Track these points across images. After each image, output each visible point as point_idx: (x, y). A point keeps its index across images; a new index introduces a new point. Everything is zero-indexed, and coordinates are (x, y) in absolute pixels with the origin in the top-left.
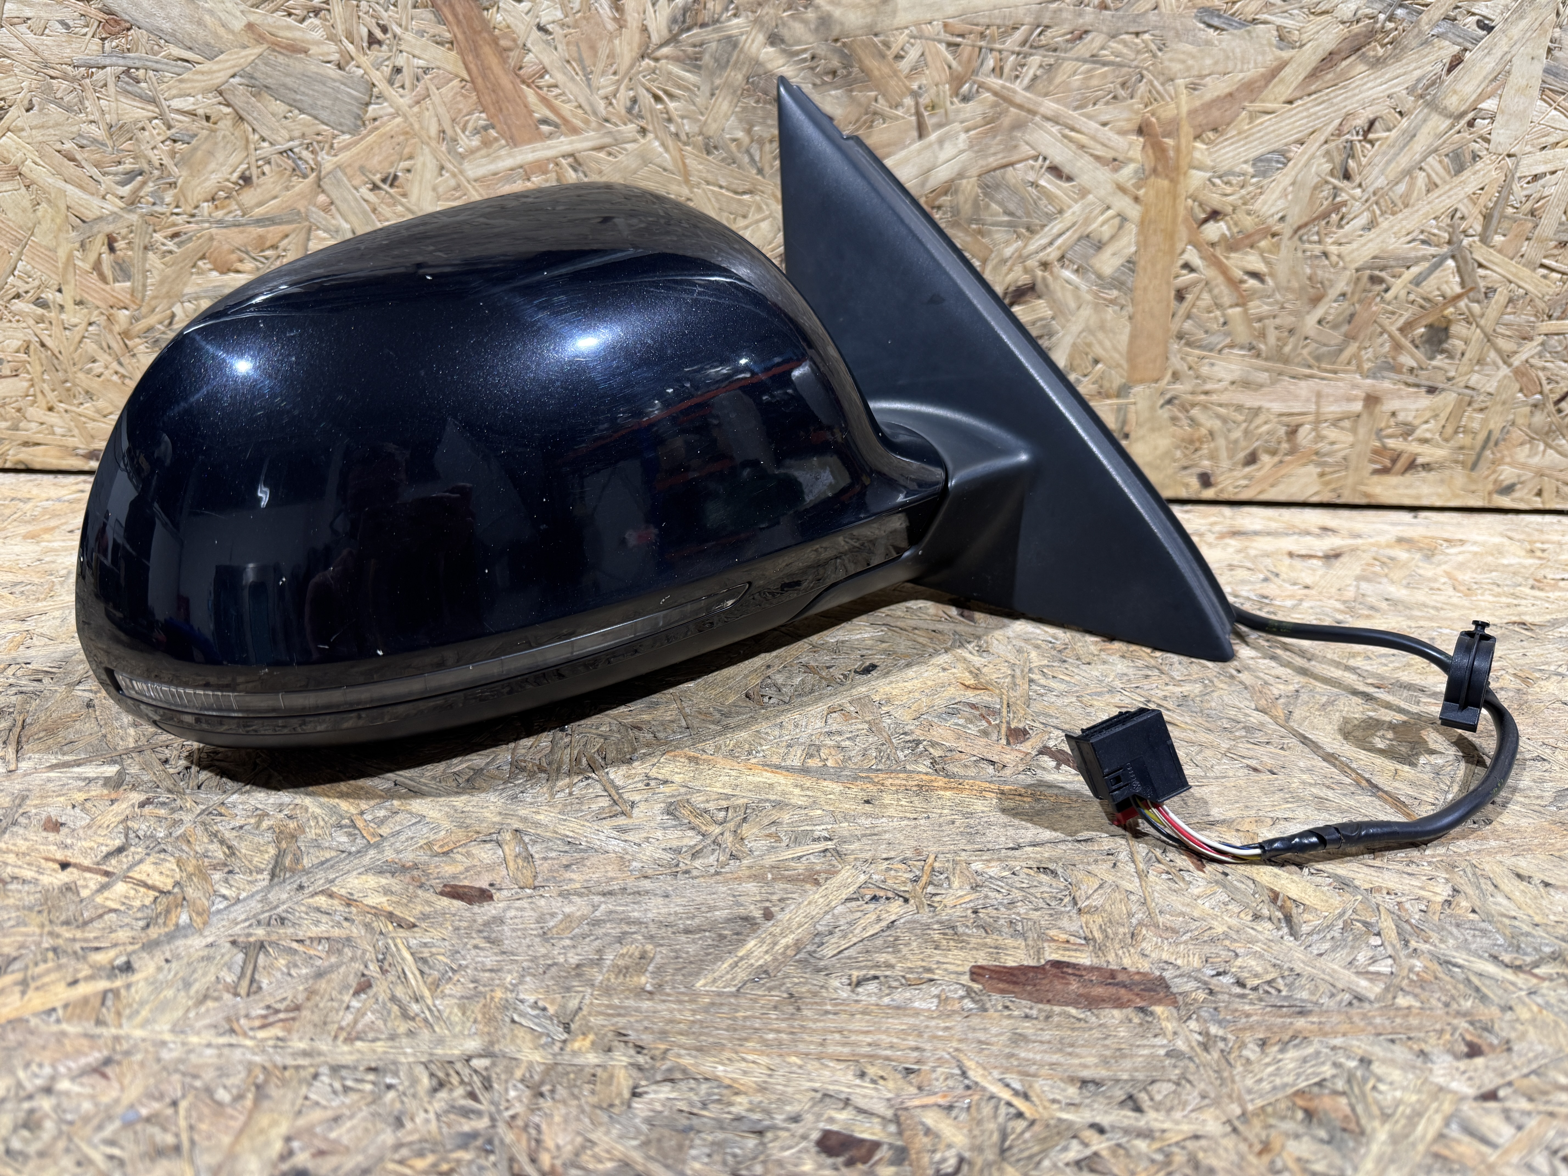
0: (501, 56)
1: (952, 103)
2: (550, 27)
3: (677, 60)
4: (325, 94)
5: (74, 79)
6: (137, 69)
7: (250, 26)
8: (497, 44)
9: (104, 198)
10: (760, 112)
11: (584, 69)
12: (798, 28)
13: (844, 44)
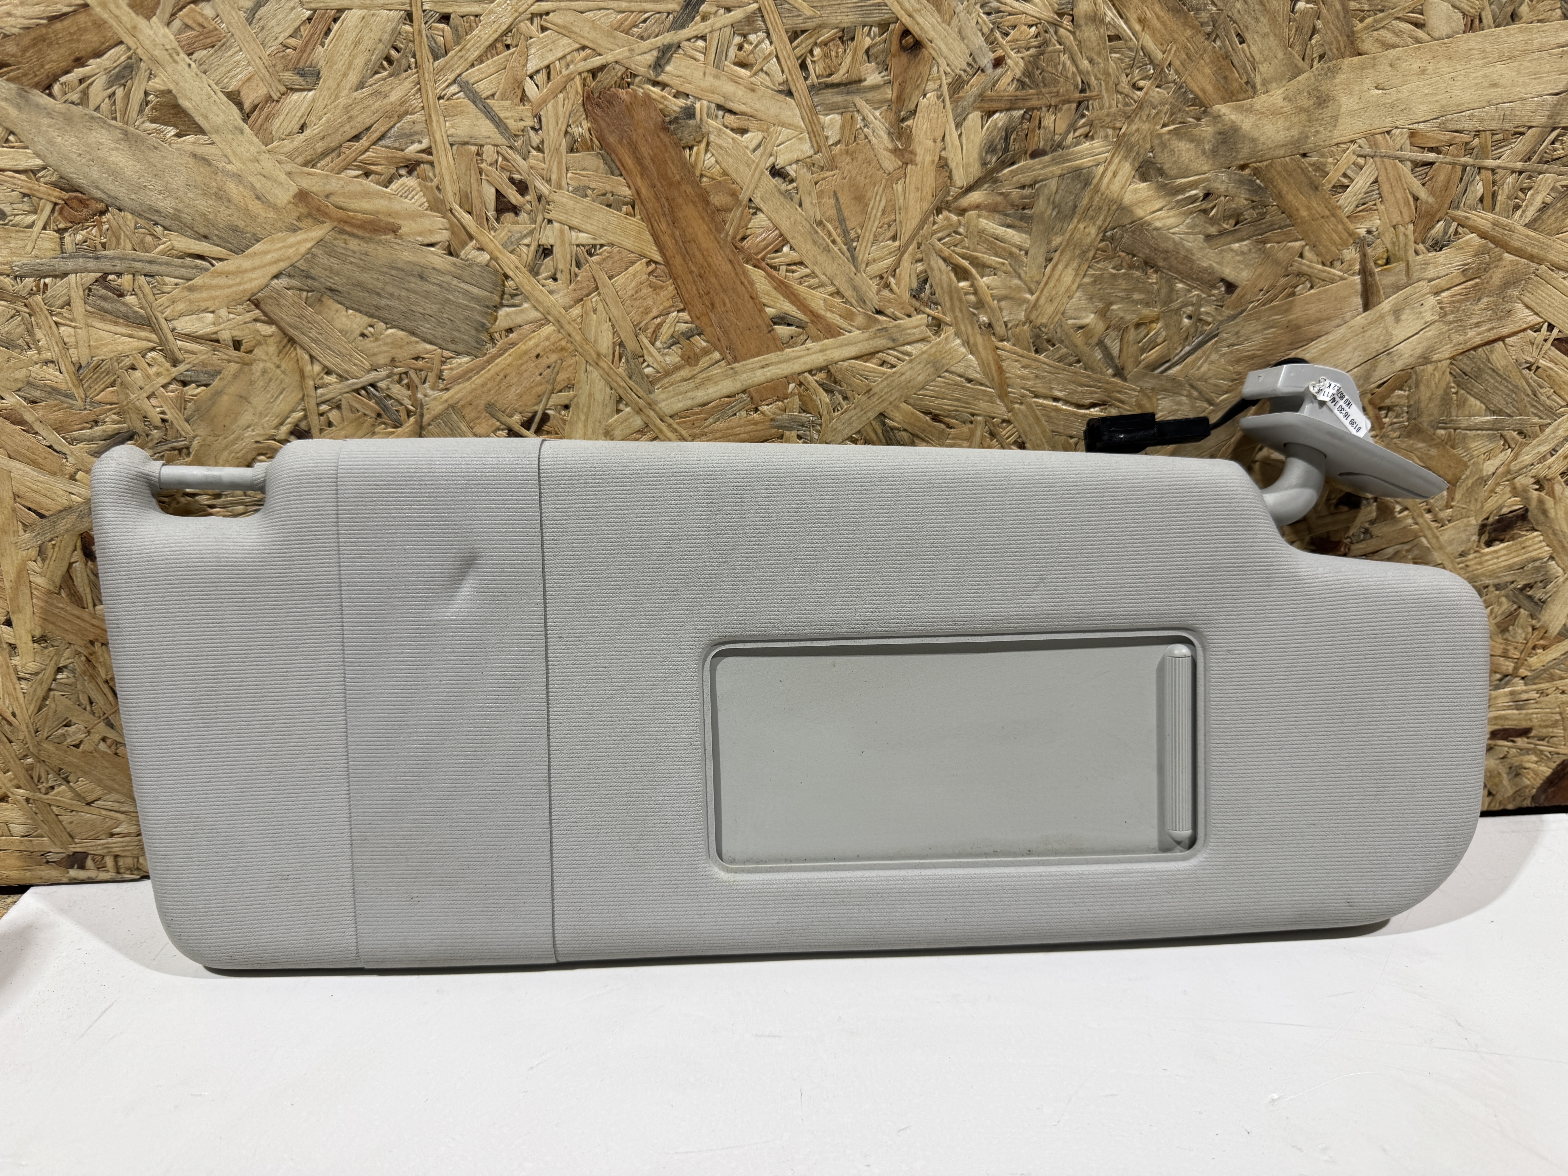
0: (713, 220)
1: (1417, 253)
2: (791, 170)
3: (993, 209)
4: (427, 295)
5: (14, 298)
6: (119, 275)
7: (302, 196)
8: (707, 203)
9: (73, 478)
10: (1123, 284)
11: (845, 233)
12: (1184, 150)
13: (1257, 172)
